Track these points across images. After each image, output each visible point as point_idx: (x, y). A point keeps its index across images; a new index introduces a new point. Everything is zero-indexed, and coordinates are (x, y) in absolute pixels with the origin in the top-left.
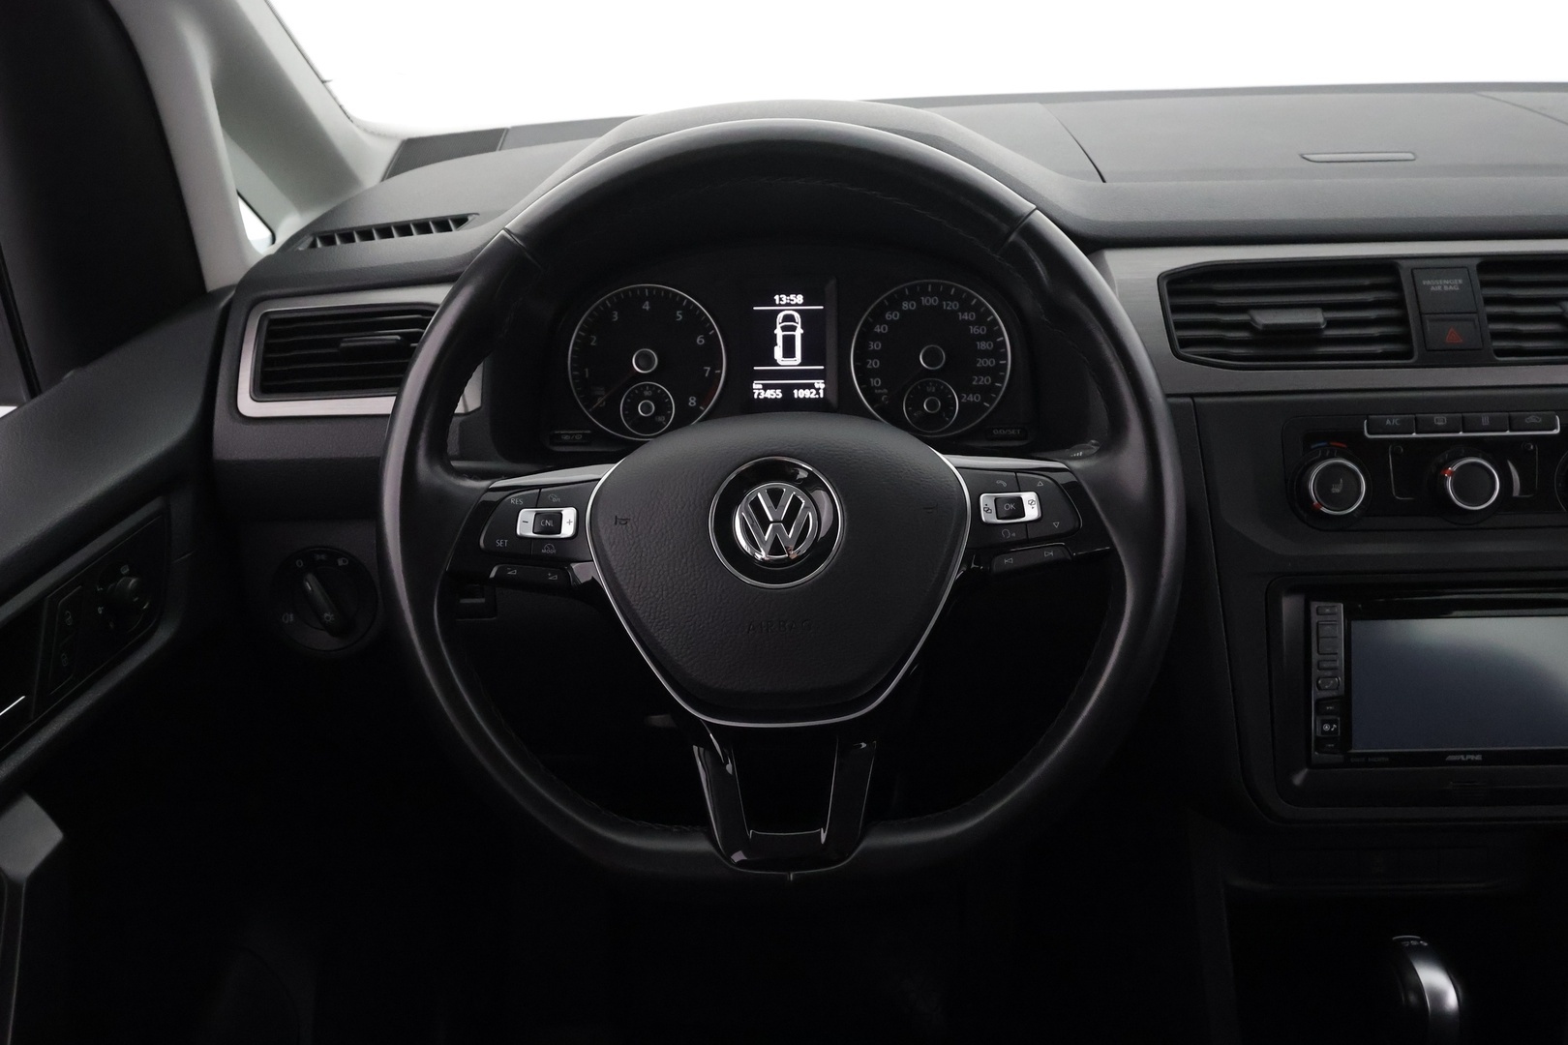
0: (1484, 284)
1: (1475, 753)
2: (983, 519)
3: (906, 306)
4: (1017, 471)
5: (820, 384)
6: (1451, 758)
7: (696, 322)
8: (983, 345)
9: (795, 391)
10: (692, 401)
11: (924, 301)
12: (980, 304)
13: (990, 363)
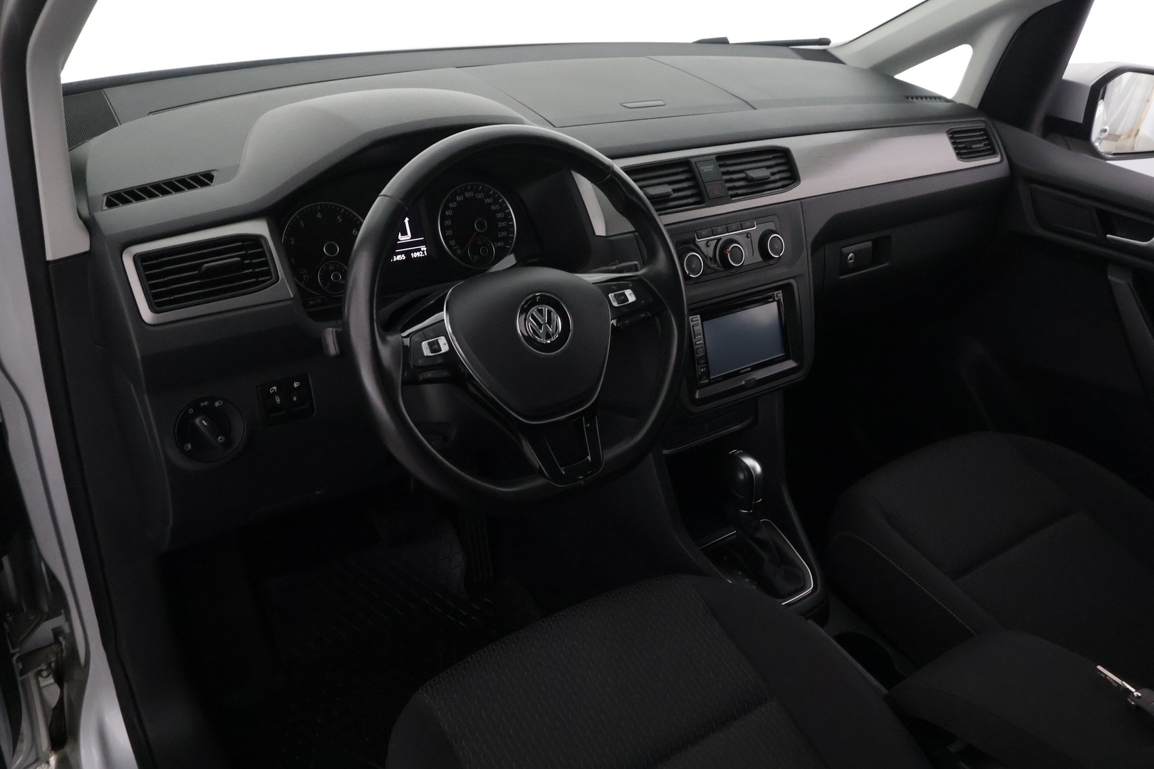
0: (721, 166)
1: (748, 367)
2: (614, 305)
3: (458, 199)
4: (615, 280)
5: (424, 248)
6: (742, 371)
8: (499, 215)
9: (412, 254)
11: (467, 195)
12: (496, 194)
13: (504, 224)
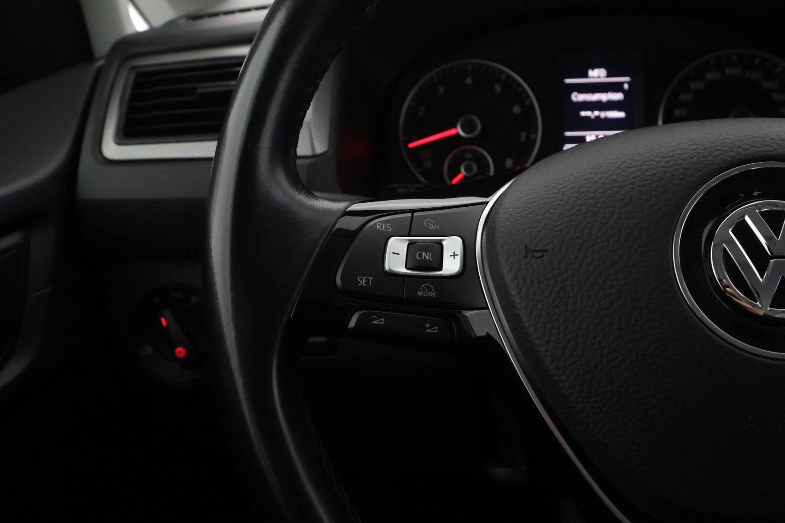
3: (710, 76)
7: (514, 93)
10: (509, 163)
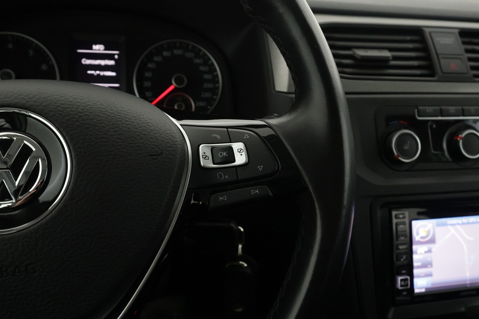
2: (202, 164)
3: (165, 54)
4: (227, 127)
7: (41, 56)
8: (207, 76)
11: (175, 52)
12: (205, 54)
13: (210, 86)
